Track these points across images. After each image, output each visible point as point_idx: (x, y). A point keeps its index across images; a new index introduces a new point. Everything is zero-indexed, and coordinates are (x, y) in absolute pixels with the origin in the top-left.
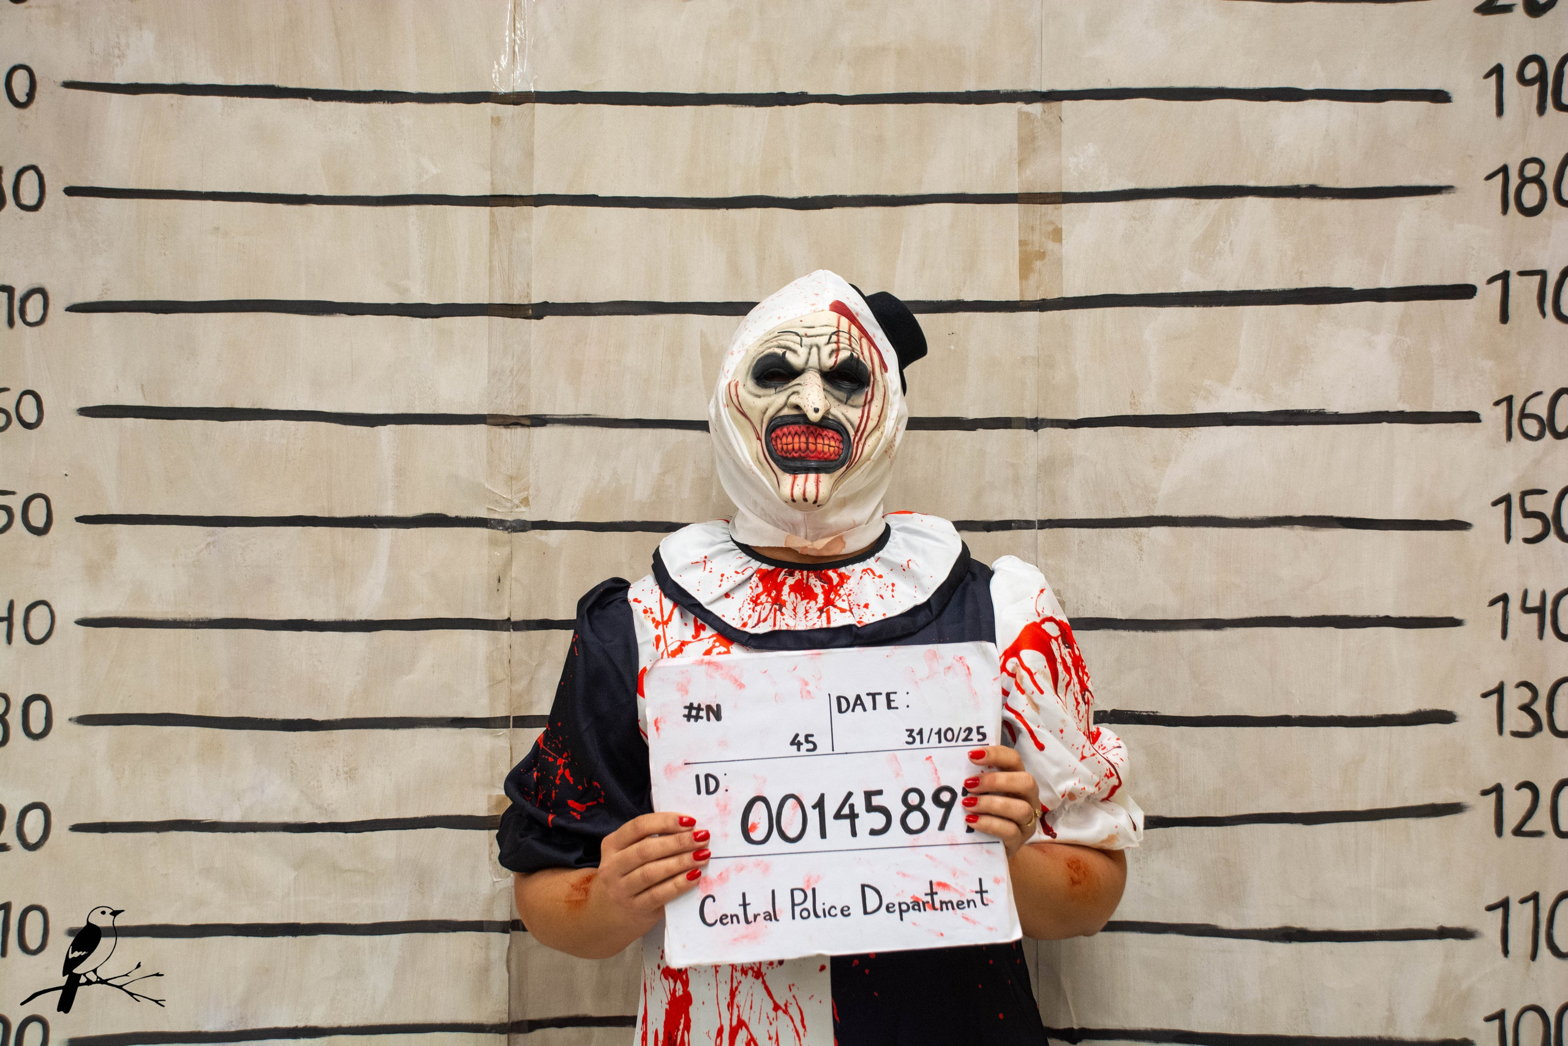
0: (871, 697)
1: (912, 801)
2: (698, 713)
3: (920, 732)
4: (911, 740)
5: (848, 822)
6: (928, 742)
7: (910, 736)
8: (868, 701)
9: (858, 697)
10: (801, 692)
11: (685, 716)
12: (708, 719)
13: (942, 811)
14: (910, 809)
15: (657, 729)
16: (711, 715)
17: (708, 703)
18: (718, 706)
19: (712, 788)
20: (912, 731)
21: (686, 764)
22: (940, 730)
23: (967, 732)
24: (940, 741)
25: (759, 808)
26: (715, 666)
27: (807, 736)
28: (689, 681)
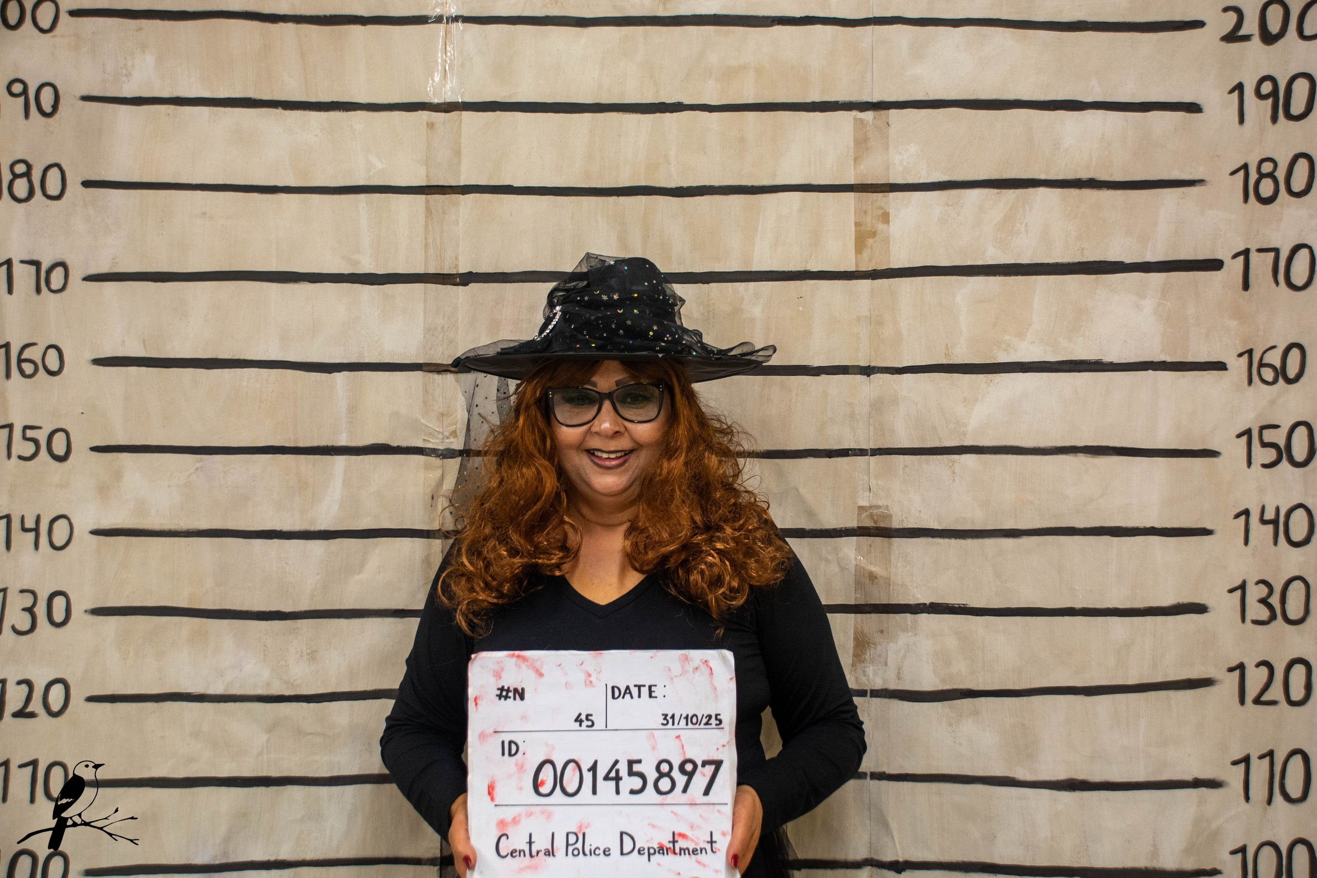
0: (637, 688)
1: (663, 769)
2: (507, 694)
3: (673, 717)
4: (665, 722)
5: (613, 783)
6: (678, 724)
7: (665, 719)
8: (635, 691)
9: (628, 688)
10: (585, 682)
11: (497, 695)
12: (515, 699)
13: (685, 778)
14: (661, 775)
15: (476, 704)
16: (517, 696)
17: (515, 687)
18: (523, 689)
19: (513, 751)
20: (666, 715)
21: (495, 732)
22: (688, 715)
23: (708, 718)
24: (687, 724)
25: (548, 771)
26: (523, 658)
27: (587, 716)
28: (502, 669)
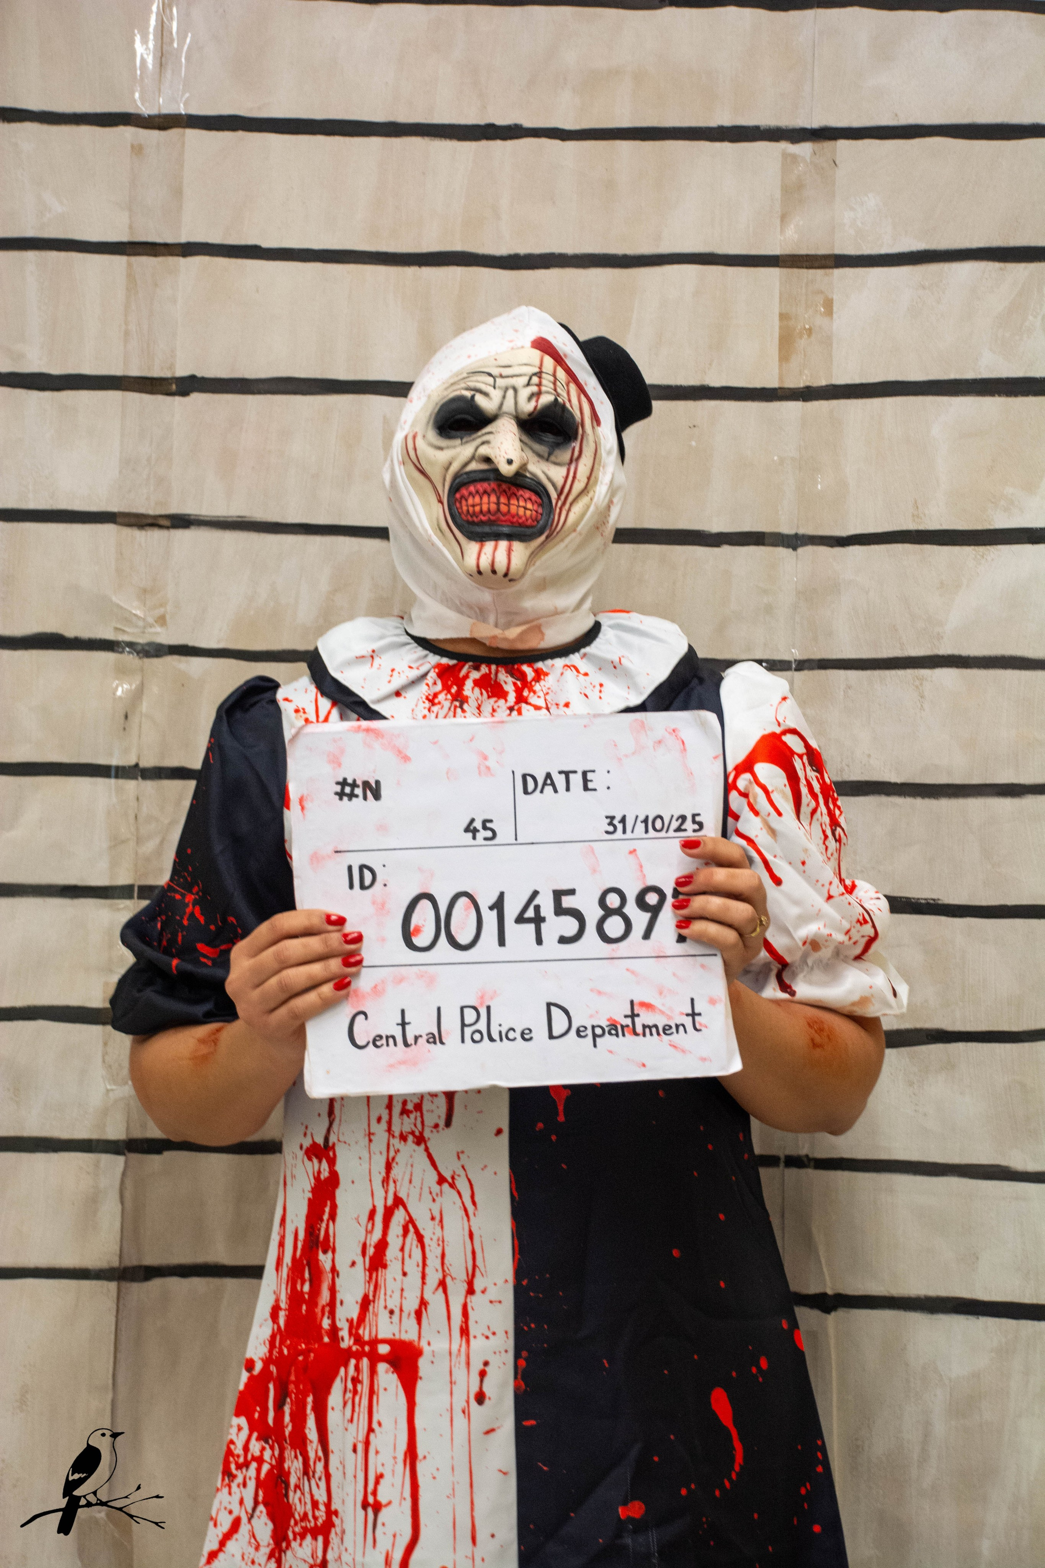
0: (563, 776)
1: (611, 904)
2: (352, 790)
3: (623, 820)
4: (611, 829)
5: (532, 927)
6: (632, 832)
7: (610, 824)
8: (560, 781)
9: (548, 776)
10: (479, 768)
11: (336, 793)
12: (365, 798)
13: (647, 916)
14: (609, 913)
15: (303, 808)
16: (369, 793)
17: (366, 779)
18: (378, 783)
19: (367, 882)
20: (613, 818)
21: (337, 852)
22: (647, 817)
23: (680, 821)
24: (647, 831)
25: (423, 911)
26: (375, 733)
27: (485, 822)
28: (342, 751)
